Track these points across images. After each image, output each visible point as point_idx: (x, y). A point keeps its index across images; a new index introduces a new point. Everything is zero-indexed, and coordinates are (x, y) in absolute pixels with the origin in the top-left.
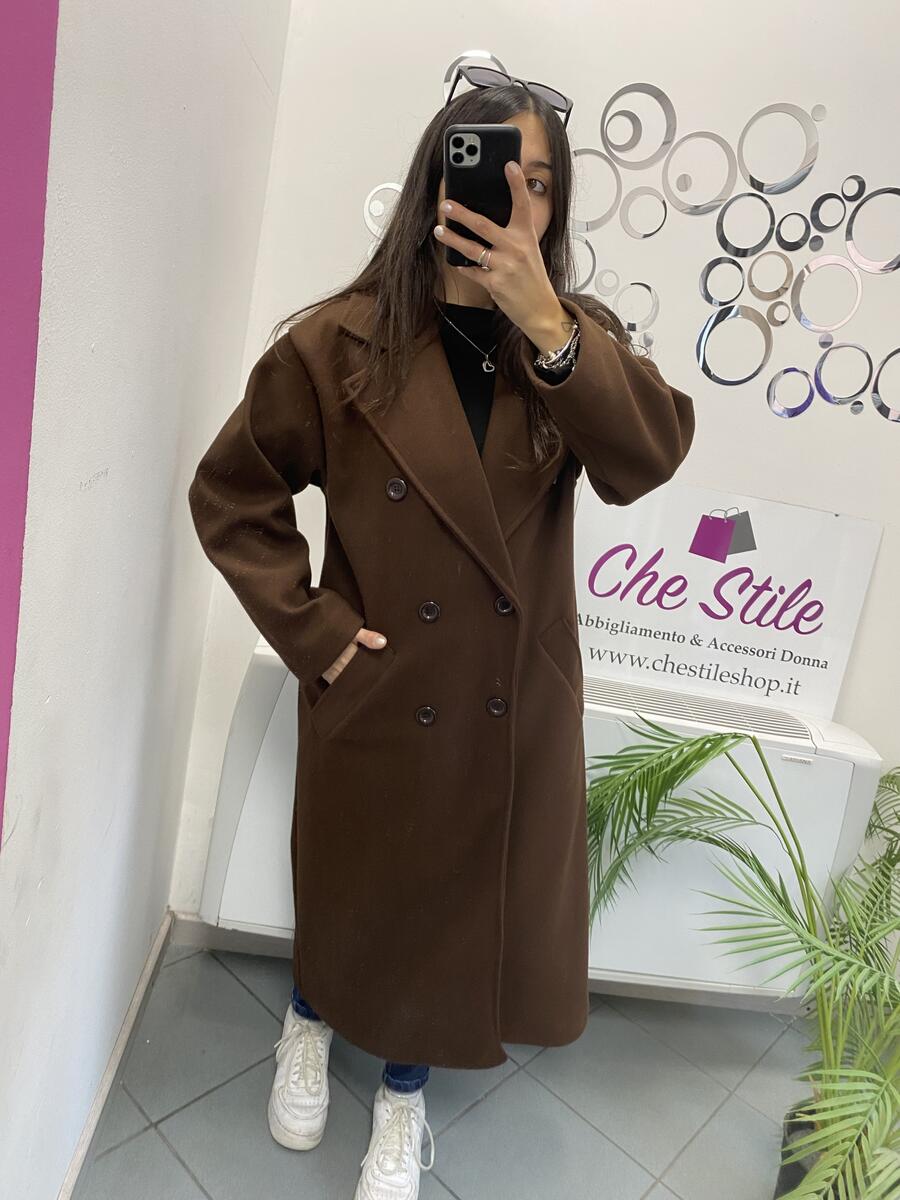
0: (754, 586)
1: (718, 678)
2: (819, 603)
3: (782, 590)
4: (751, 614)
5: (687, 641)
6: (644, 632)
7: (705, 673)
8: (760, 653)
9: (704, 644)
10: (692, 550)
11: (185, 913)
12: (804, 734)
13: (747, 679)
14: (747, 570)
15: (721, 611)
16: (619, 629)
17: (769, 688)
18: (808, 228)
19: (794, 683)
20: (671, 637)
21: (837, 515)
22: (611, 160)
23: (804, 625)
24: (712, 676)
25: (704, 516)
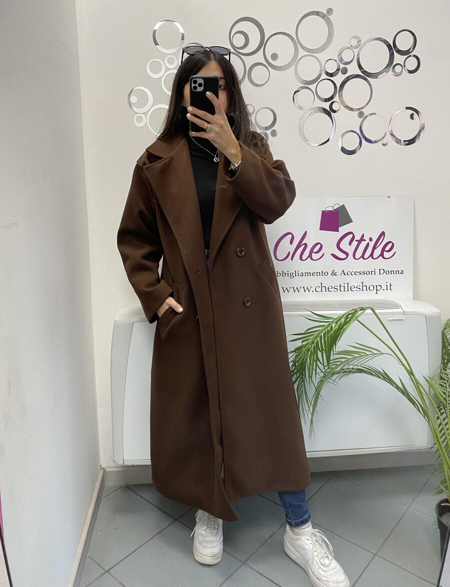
0: (356, 241)
1: (349, 290)
2: (392, 242)
3: (371, 239)
4: (358, 254)
5: (330, 274)
6: (307, 274)
7: (342, 289)
8: (368, 273)
9: (339, 274)
10: (321, 229)
11: (109, 467)
12: (397, 306)
13: (365, 288)
14: (351, 233)
15: (343, 256)
16: (294, 275)
17: (377, 290)
18: (338, 64)
19: (389, 284)
20: (321, 274)
21: (389, 197)
22: (239, 54)
23: (386, 255)
24: (346, 289)
25: (323, 211)
